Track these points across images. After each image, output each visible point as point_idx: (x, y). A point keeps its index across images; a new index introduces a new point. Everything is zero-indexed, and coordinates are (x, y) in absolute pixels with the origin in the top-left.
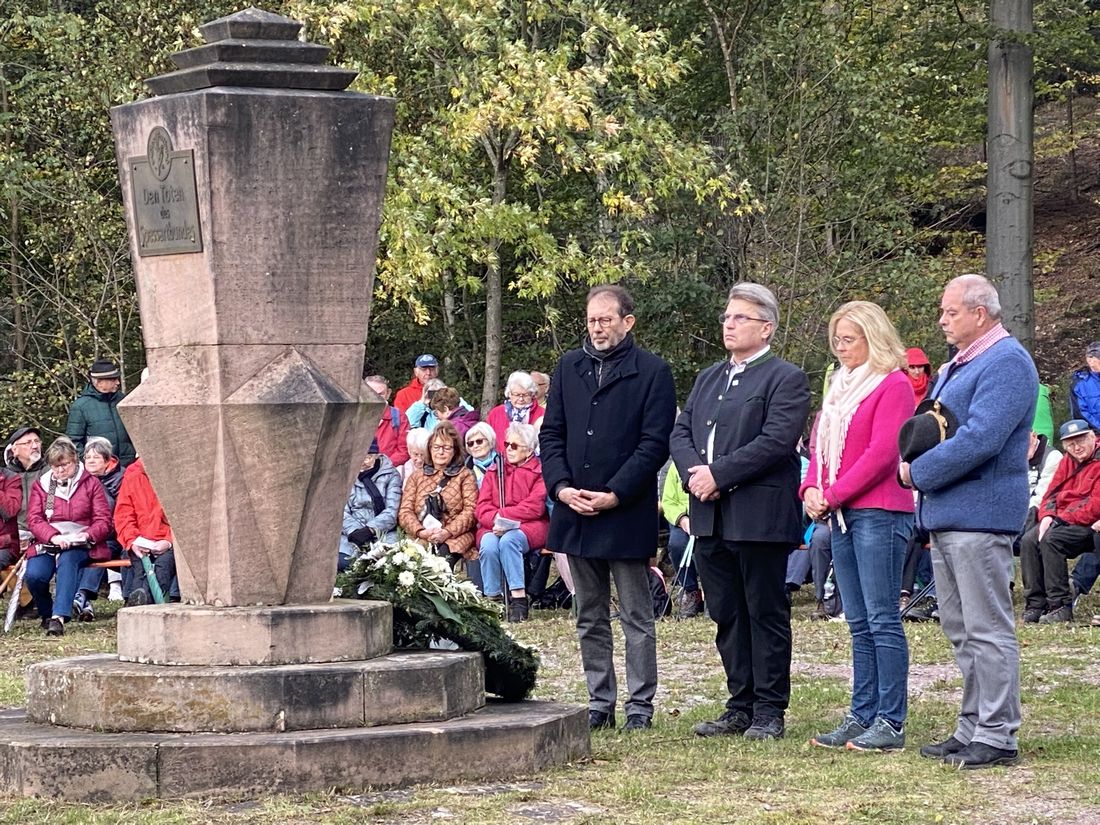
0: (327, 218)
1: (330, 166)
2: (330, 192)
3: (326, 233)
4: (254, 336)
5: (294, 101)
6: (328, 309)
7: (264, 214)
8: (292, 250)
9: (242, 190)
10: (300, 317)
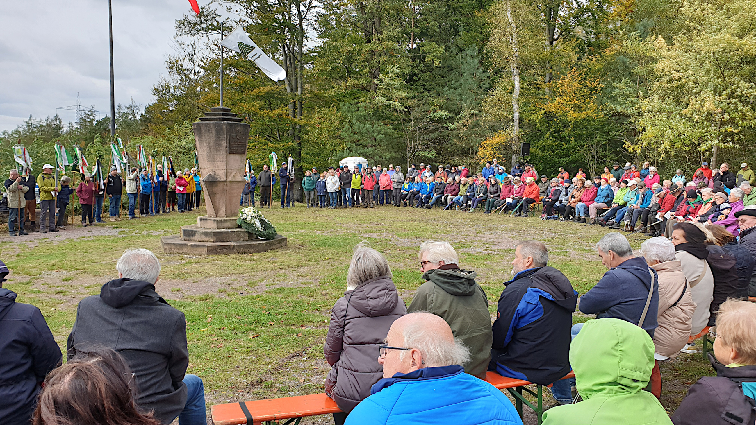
0: (216, 145)
1: (216, 136)
2: (216, 140)
3: (216, 148)
4: (206, 168)
5: (208, 123)
6: (219, 163)
7: (205, 145)
8: (211, 151)
9: (201, 141)
10: (213, 164)
